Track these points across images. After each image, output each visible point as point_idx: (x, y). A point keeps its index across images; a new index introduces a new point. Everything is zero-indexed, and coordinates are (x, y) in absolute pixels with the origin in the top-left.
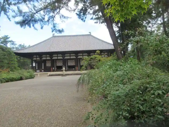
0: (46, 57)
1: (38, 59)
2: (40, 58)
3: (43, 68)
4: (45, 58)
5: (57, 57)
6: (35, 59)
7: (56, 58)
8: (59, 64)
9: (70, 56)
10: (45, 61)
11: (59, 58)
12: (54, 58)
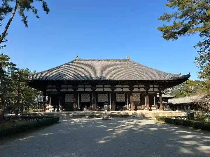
0: (67, 88)
1: (55, 90)
2: (57, 90)
4: (65, 90)
5: (85, 88)
6: (49, 90)
7: (83, 90)
8: (86, 99)
9: (103, 88)
10: (63, 95)
11: (87, 90)
12: (79, 90)
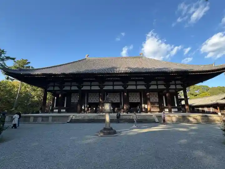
0: (71, 86)
2: (59, 88)
3: (65, 106)
5: (91, 86)
7: (88, 88)
8: (93, 99)
9: (113, 85)
11: (93, 88)
12: (85, 88)
